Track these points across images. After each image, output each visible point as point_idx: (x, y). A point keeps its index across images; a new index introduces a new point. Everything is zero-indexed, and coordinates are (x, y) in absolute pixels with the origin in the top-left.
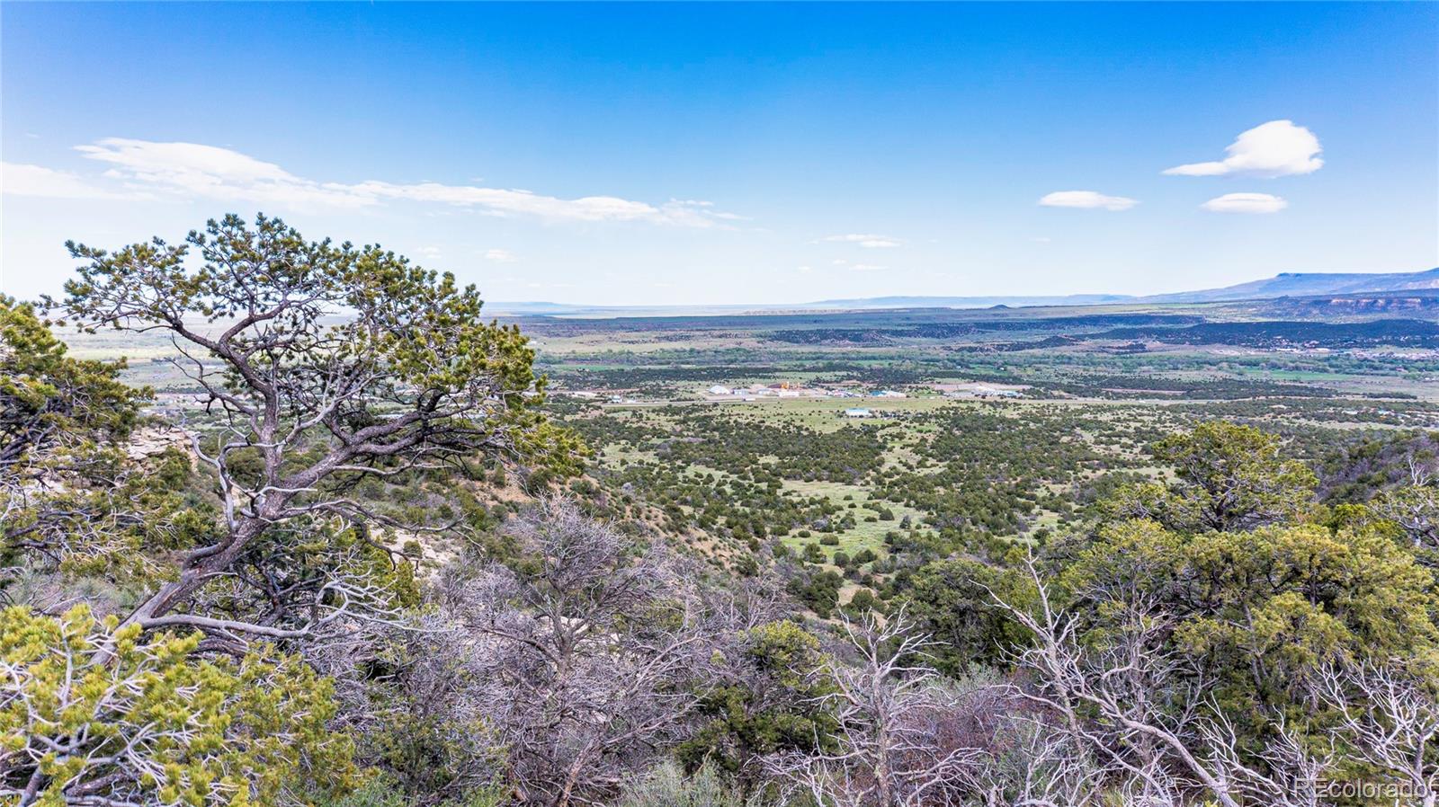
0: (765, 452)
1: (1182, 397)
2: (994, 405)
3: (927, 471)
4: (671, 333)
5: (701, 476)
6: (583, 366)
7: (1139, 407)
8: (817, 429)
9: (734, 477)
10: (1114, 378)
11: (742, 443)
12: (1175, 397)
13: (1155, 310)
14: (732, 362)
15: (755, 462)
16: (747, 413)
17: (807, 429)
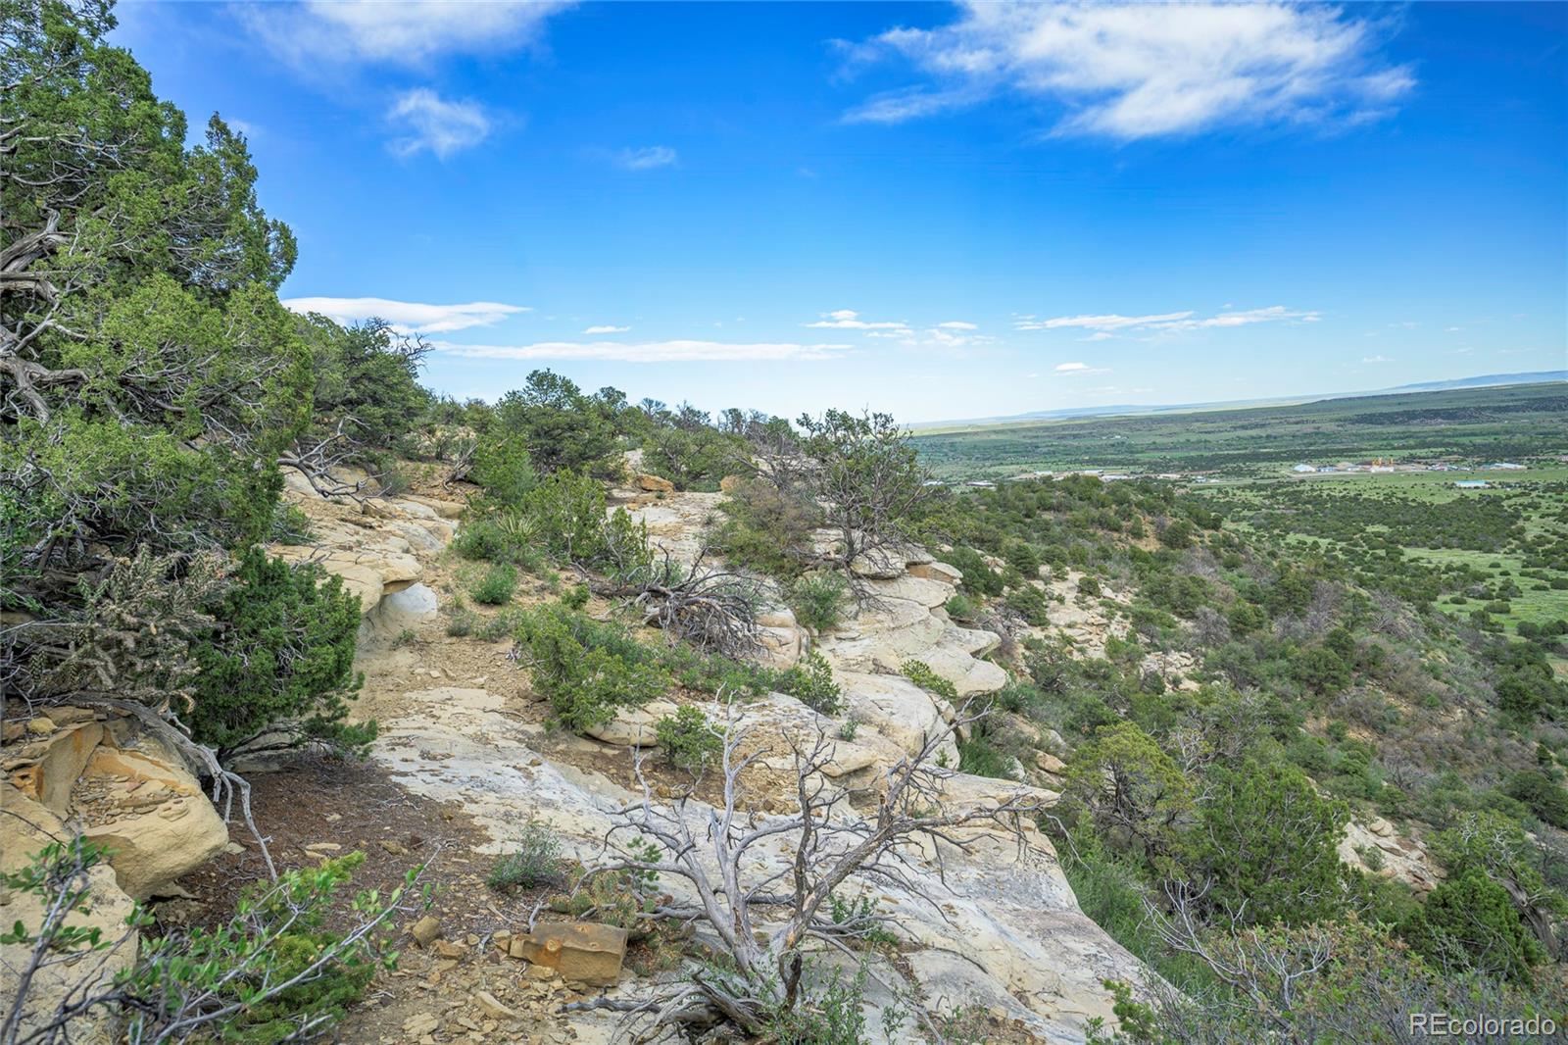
0: (1371, 521)
5: (1304, 543)
8: (1427, 499)
9: (1343, 544)
11: (1341, 513)
14: (1311, 444)
15: (1363, 531)
16: (1341, 488)
17: (1414, 501)
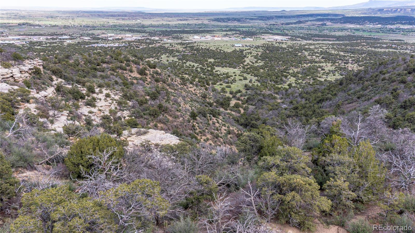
0: (210, 58)
1: (336, 41)
2: (279, 43)
3: (258, 64)
4: (181, 18)
5: (191, 65)
6: (154, 29)
7: (322, 44)
8: (226, 50)
9: (201, 66)
10: (316, 34)
11: (203, 55)
12: (333, 41)
13: (330, 12)
14: (200, 28)
15: (207, 61)
16: (205, 45)
17: (223, 50)
